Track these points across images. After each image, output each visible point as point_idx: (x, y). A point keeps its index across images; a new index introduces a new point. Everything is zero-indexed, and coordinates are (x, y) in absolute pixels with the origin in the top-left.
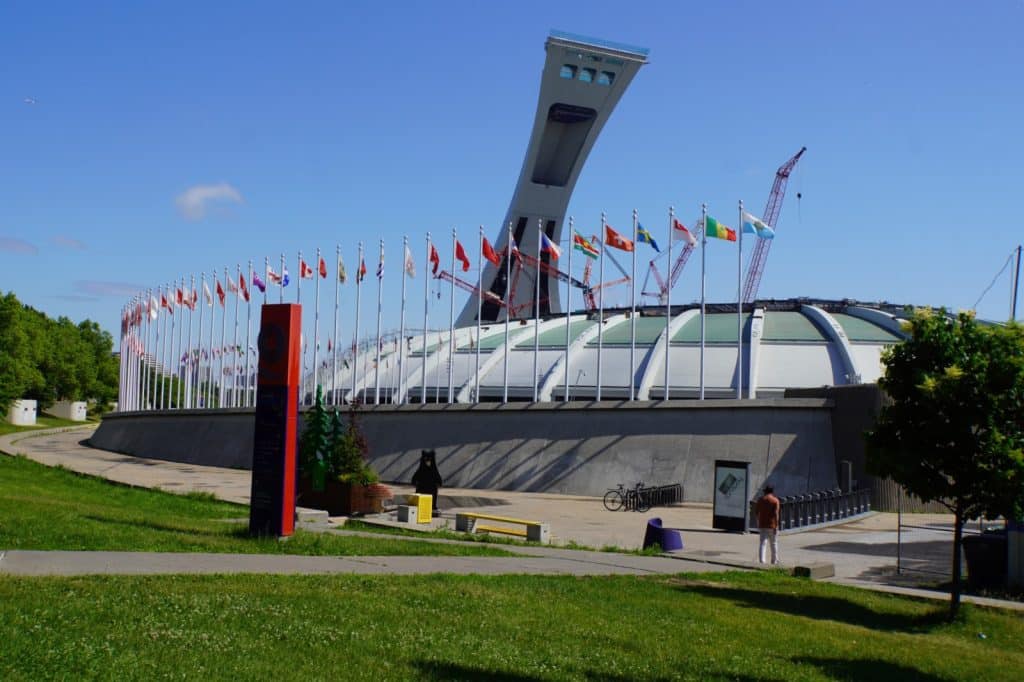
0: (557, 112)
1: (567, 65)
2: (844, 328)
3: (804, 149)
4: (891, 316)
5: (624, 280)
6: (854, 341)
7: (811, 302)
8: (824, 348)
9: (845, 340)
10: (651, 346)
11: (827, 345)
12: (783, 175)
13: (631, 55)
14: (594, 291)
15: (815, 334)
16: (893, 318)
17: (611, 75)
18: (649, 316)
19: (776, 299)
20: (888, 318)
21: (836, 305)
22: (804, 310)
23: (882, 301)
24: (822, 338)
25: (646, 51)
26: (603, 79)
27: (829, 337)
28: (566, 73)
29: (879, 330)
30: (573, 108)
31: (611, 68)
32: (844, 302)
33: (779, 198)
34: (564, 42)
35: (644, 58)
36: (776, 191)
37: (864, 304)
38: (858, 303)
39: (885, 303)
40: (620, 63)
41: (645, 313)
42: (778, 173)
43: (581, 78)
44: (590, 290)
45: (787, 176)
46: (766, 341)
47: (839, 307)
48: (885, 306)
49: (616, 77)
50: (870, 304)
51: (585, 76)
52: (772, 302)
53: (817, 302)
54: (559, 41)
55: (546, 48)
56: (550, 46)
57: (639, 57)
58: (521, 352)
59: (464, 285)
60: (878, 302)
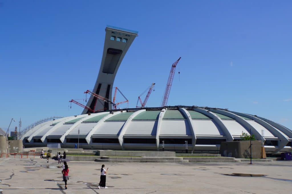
0: (110, 51)
1: (112, 36)
2: (191, 115)
3: (180, 58)
4: (207, 111)
5: (126, 101)
6: (194, 119)
7: (182, 107)
8: (184, 121)
9: (190, 119)
10: (125, 121)
11: (185, 120)
12: (174, 66)
13: (133, 33)
14: (116, 105)
15: (182, 117)
16: (208, 111)
17: (127, 39)
18: (130, 112)
19: (171, 106)
20: (206, 111)
21: (191, 108)
22: (180, 109)
23: (206, 107)
24: (183, 118)
25: (138, 32)
26: (124, 41)
27: (186, 118)
28: (112, 39)
29: (203, 115)
30: (115, 50)
31: (127, 37)
32: (193, 107)
33: (173, 74)
34: (111, 29)
35: (137, 34)
36: (172, 71)
37: (200, 107)
38: (197, 107)
39: (207, 107)
40: (129, 36)
41: (128, 111)
42: (172, 66)
43: (117, 40)
44: (115, 105)
45: (175, 67)
46: (164, 119)
47: (191, 109)
48: (207, 108)
49: (128, 40)
50: (202, 108)
51: (118, 40)
52: (170, 107)
53: (184, 107)
54: (109, 28)
55: (106, 31)
56: (106, 30)
57: (135, 34)
58: (84, 124)
59: (79, 104)
60: (204, 107)
